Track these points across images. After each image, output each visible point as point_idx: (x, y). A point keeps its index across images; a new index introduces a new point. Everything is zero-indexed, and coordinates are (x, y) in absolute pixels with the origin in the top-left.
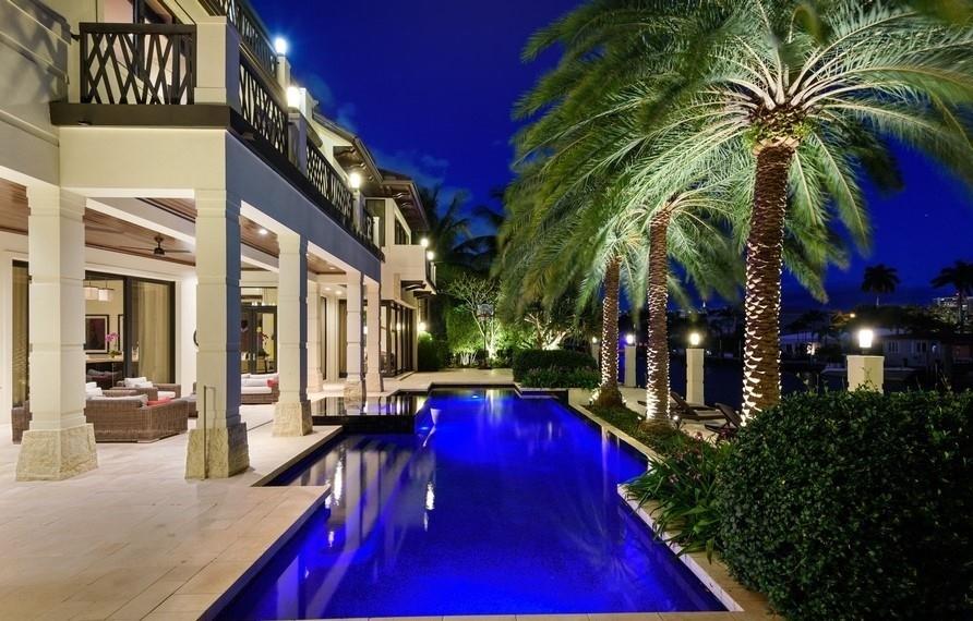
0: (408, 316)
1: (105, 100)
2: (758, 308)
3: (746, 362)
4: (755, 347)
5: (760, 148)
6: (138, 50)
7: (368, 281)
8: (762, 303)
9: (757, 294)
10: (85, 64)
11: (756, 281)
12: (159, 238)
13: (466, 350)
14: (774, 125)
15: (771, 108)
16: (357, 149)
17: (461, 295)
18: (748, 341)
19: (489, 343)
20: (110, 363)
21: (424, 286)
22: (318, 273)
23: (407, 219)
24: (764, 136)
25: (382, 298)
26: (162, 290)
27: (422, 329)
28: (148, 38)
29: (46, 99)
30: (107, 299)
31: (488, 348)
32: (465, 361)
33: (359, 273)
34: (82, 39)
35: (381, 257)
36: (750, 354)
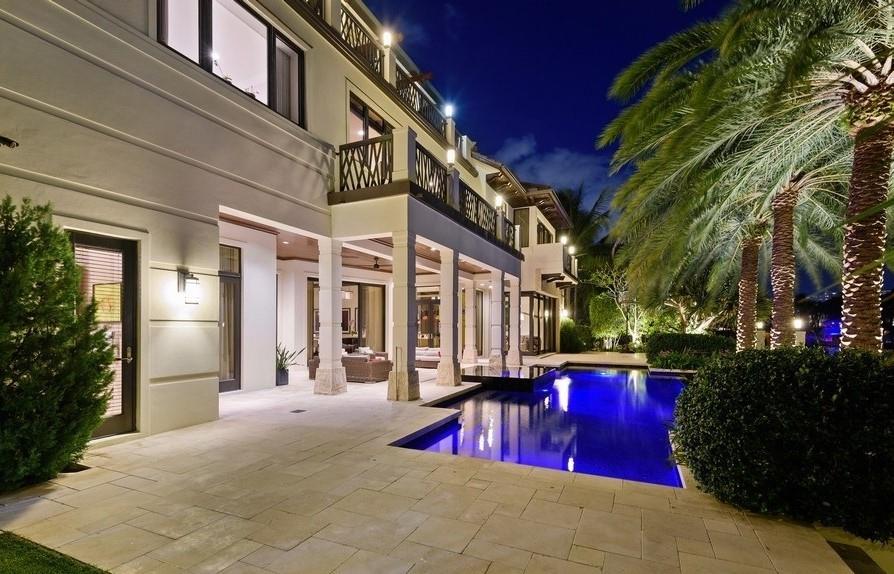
0: (551, 304)
1: (351, 188)
2: (852, 286)
3: (841, 338)
4: (849, 324)
5: (856, 130)
6: (365, 156)
7: (508, 276)
8: (857, 281)
9: (852, 272)
10: (342, 168)
11: (851, 260)
12: (376, 258)
13: (609, 335)
14: (867, 106)
15: (863, 91)
16: (503, 173)
17: (602, 284)
18: (843, 319)
19: (632, 328)
20: (351, 339)
21: (563, 278)
22: (474, 273)
23: (550, 220)
24: (857, 118)
25: (522, 290)
26: (378, 290)
27: (564, 315)
28: (370, 146)
29: (326, 192)
30: (349, 296)
31: (630, 332)
32: (608, 345)
33: (500, 272)
34: (340, 154)
35: (521, 257)
36: (844, 331)
